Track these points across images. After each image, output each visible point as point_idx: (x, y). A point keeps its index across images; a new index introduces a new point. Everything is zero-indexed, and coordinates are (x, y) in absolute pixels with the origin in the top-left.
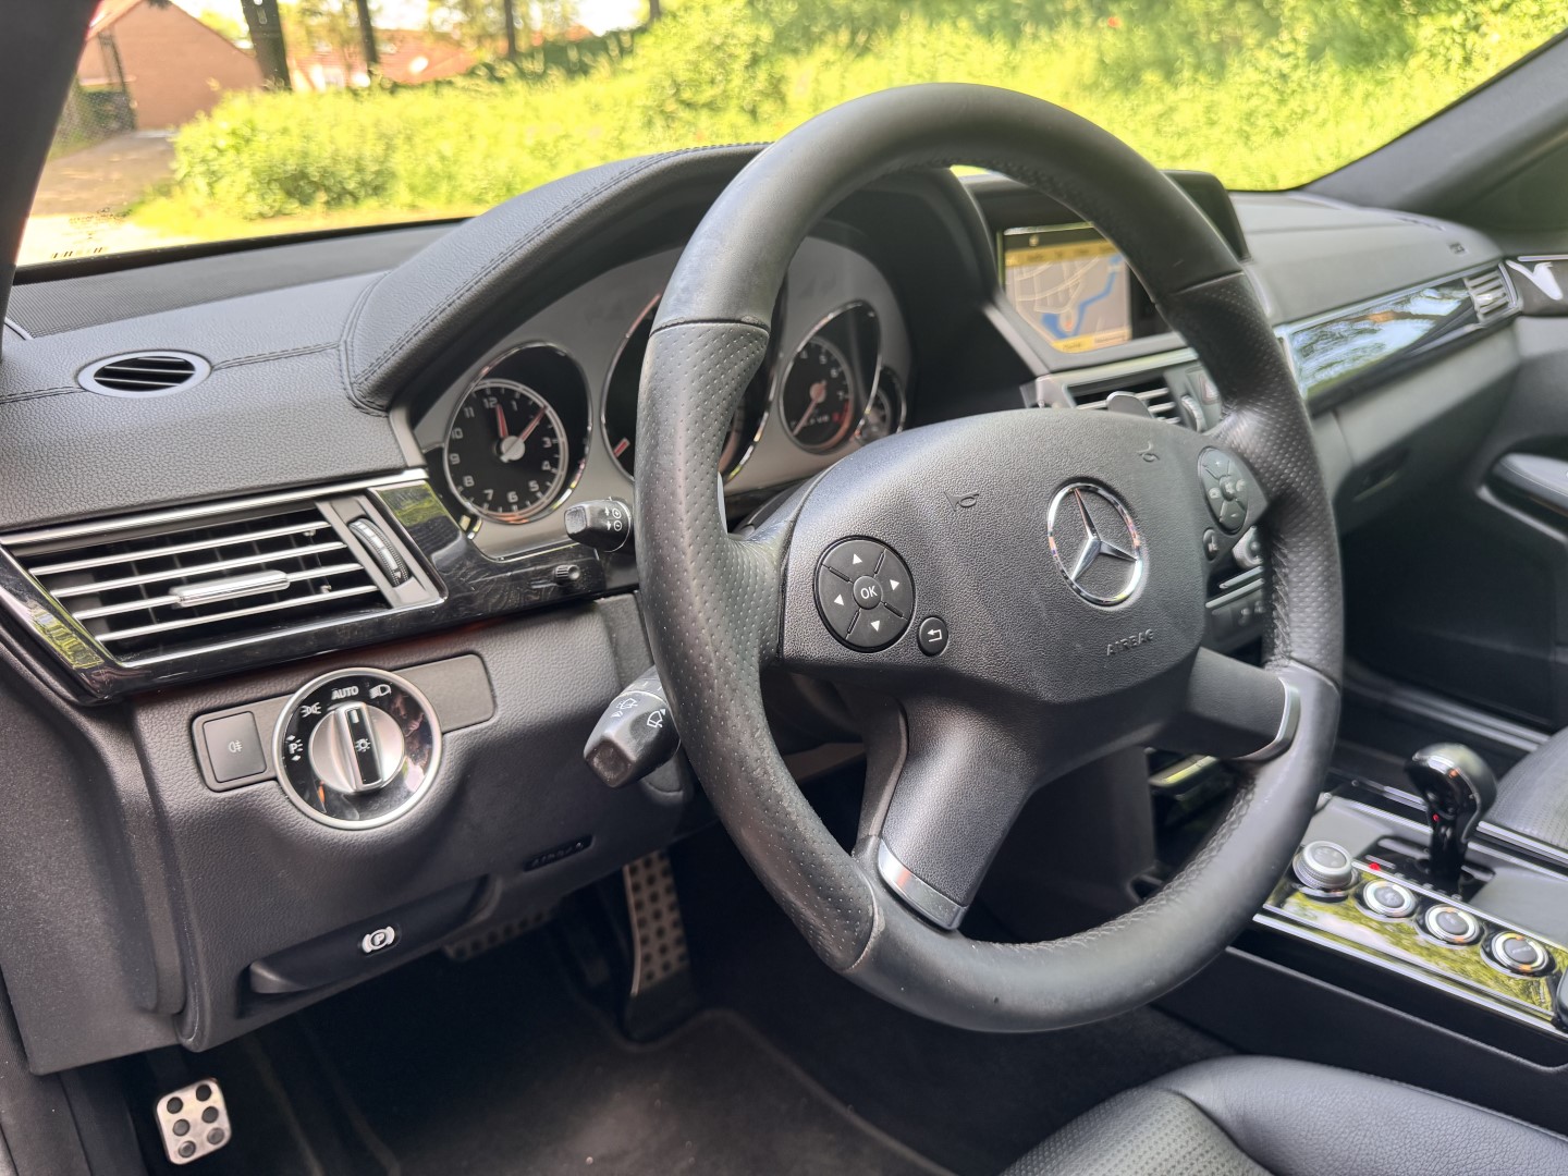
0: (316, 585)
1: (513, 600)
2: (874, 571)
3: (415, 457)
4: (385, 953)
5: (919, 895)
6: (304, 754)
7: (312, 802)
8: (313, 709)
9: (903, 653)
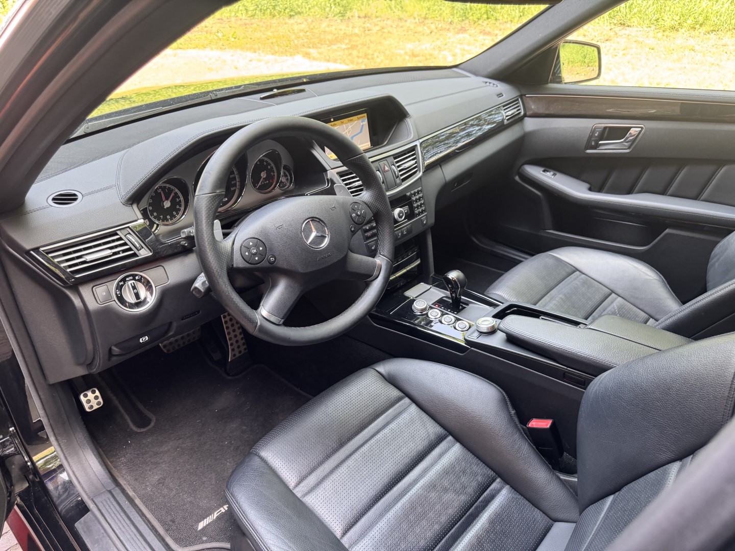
0: (118, 253)
1: (170, 252)
2: (256, 246)
3: (140, 216)
4: (146, 343)
5: (273, 319)
6: (121, 294)
7: (126, 306)
8: (122, 283)
9: (264, 264)
